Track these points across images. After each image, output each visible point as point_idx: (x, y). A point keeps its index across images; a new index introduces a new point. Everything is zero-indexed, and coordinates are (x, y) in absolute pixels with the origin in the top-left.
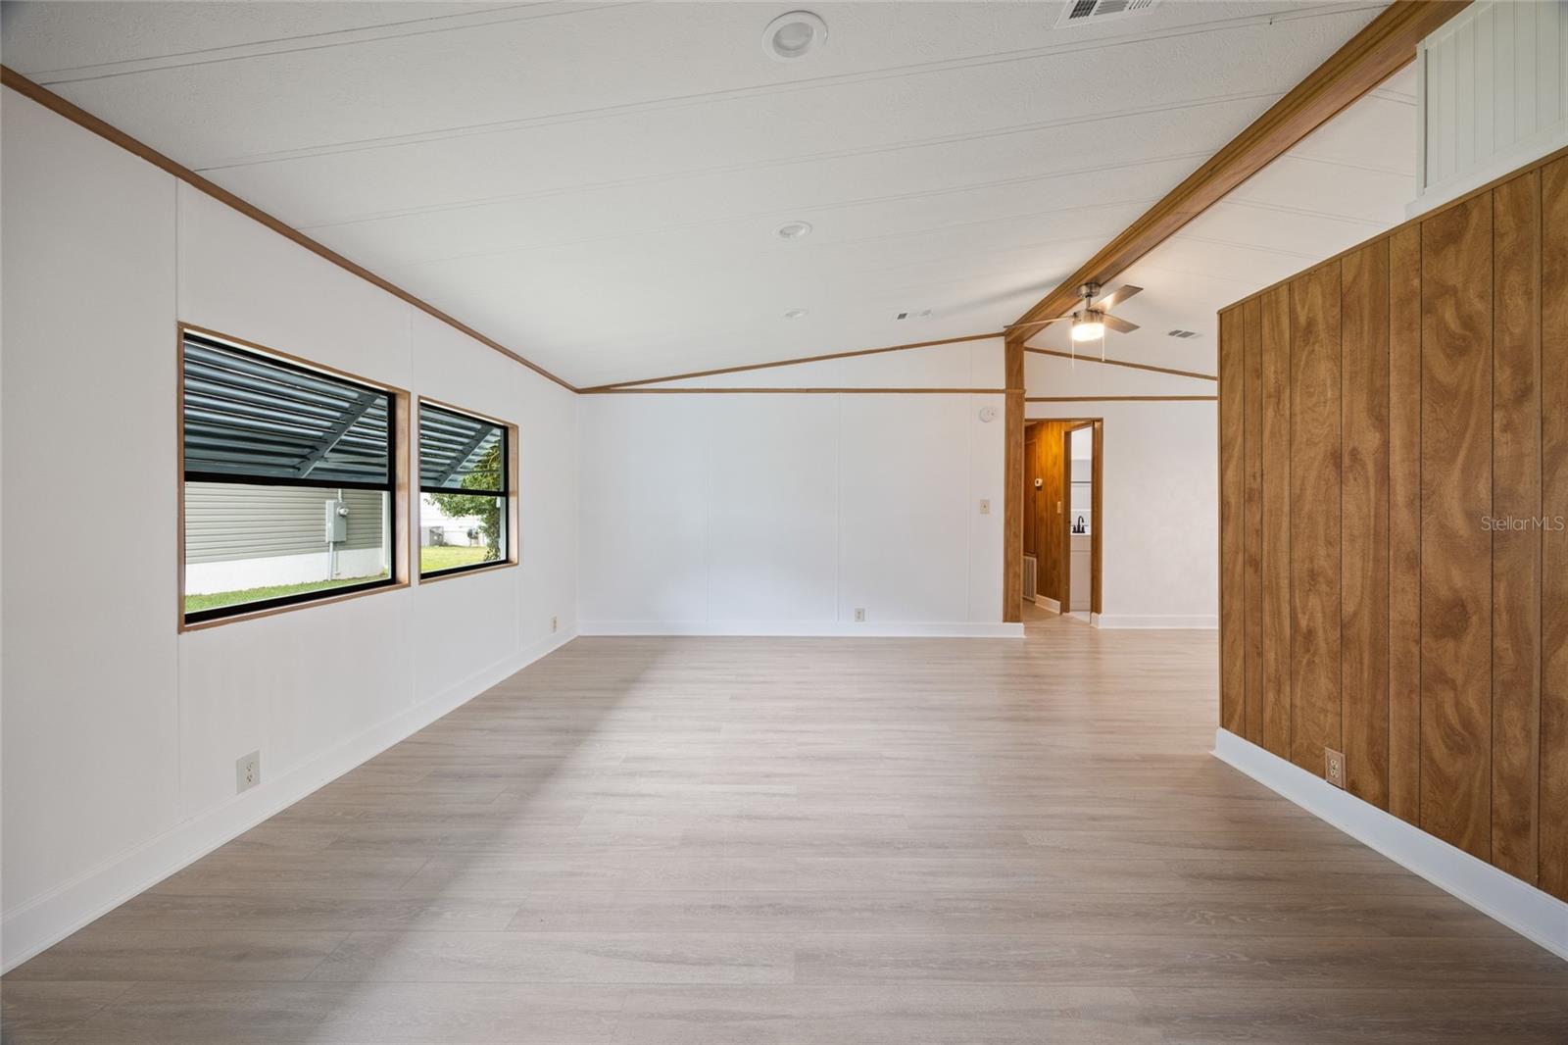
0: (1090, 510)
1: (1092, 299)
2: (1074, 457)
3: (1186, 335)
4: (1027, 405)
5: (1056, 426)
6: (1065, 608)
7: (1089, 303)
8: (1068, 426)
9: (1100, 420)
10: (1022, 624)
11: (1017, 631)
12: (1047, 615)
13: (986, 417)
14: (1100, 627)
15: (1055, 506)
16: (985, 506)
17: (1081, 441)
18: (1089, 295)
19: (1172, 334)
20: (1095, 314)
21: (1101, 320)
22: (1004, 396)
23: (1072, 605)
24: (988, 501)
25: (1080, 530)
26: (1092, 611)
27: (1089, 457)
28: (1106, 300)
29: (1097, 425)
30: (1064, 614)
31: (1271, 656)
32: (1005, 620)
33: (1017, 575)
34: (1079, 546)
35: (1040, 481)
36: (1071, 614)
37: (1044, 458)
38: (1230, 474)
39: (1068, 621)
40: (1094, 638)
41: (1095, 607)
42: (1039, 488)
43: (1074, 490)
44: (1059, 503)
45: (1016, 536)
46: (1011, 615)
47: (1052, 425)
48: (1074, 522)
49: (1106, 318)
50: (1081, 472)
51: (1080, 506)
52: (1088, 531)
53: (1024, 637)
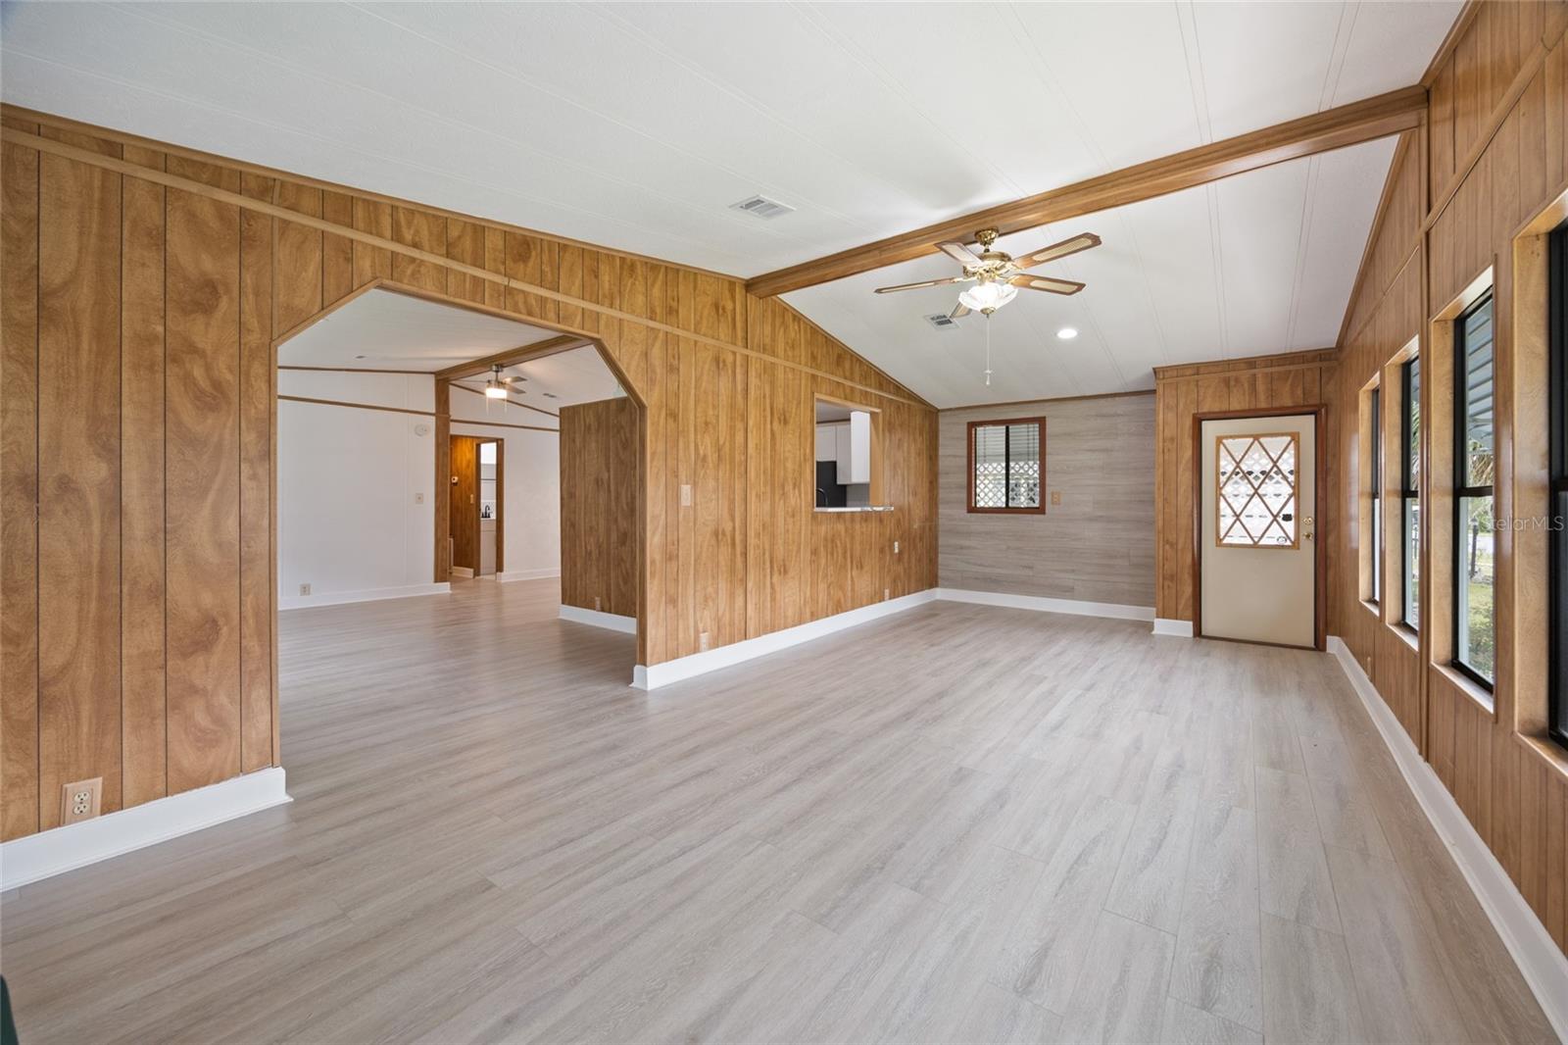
0: (495, 501)
1: (499, 374)
2: (483, 461)
3: (552, 396)
4: (452, 424)
5: (469, 441)
6: (477, 573)
7: (497, 376)
8: (478, 442)
9: (502, 440)
10: (448, 584)
11: (445, 588)
12: (464, 579)
13: (420, 431)
14: (503, 581)
15: (469, 498)
16: (420, 498)
17: (488, 452)
18: (497, 372)
19: (545, 394)
20: (500, 384)
21: (504, 388)
22: (434, 418)
23: (482, 571)
24: (422, 494)
25: (487, 516)
26: (497, 571)
27: (494, 462)
28: (507, 376)
29: (500, 442)
30: (477, 578)
31: (579, 565)
32: (436, 581)
33: (444, 548)
34: (487, 528)
35: (456, 478)
36: (481, 577)
37: (459, 462)
38: (565, 485)
39: (479, 581)
40: (498, 589)
41: (499, 568)
42: (455, 484)
43: (484, 486)
44: (472, 496)
45: (444, 519)
46: (441, 576)
47: (466, 441)
48: (483, 510)
49: (507, 386)
50: (488, 475)
51: (488, 499)
52: (493, 516)
53: (450, 592)
